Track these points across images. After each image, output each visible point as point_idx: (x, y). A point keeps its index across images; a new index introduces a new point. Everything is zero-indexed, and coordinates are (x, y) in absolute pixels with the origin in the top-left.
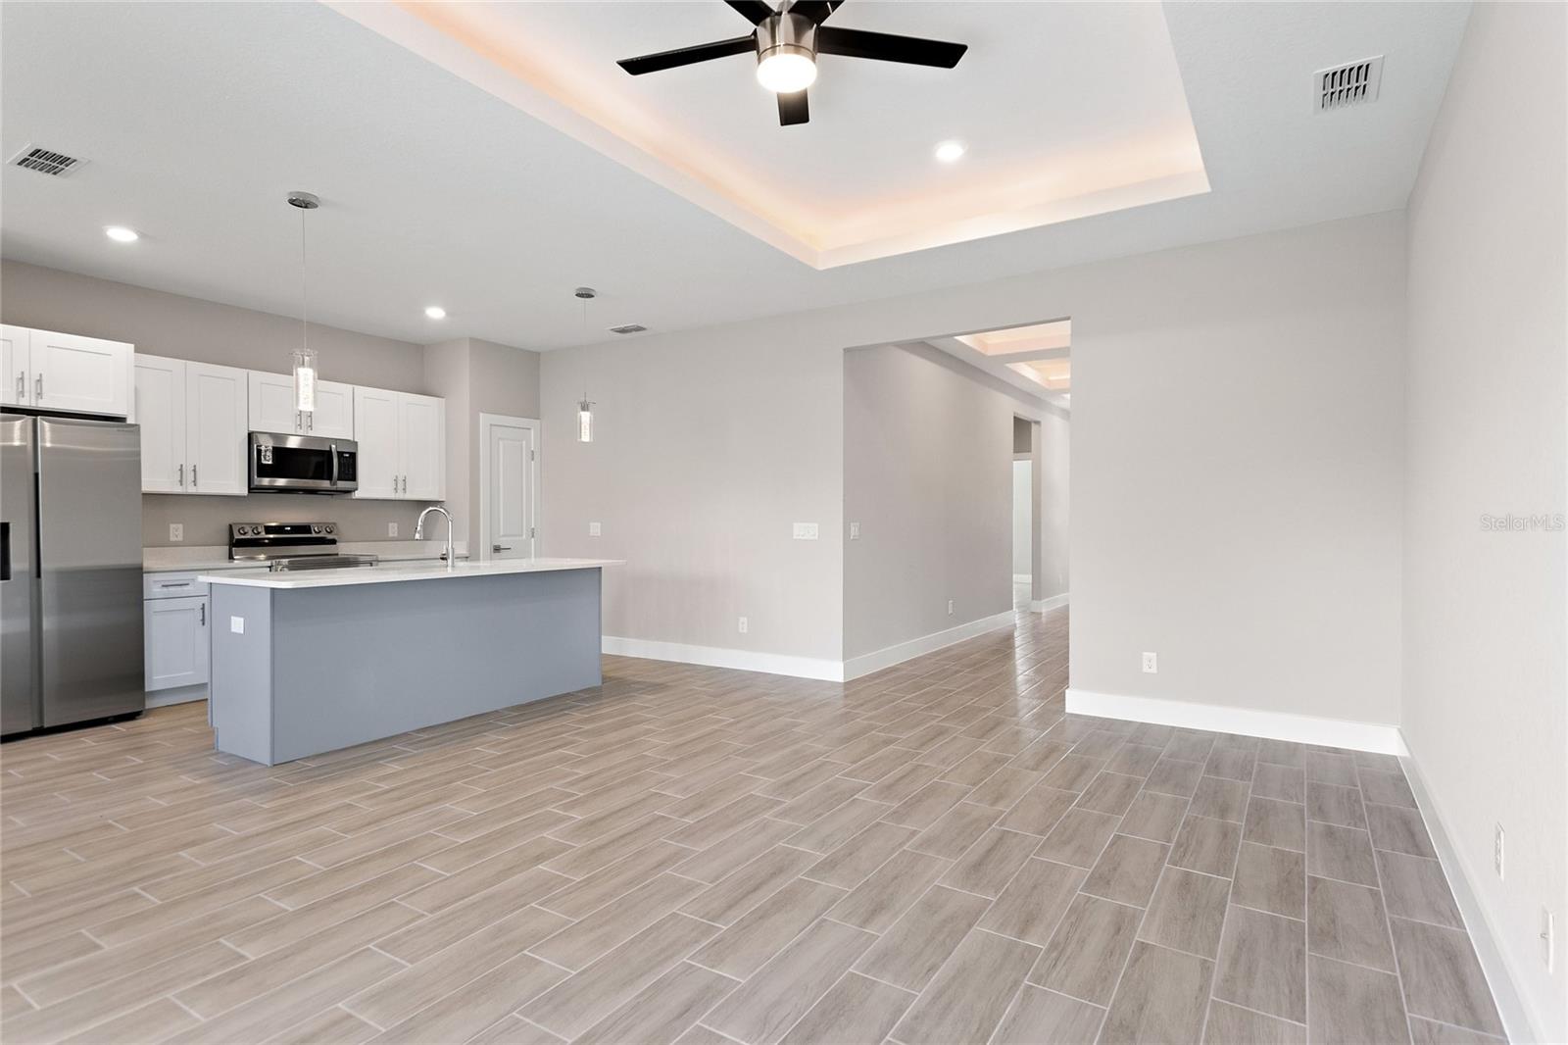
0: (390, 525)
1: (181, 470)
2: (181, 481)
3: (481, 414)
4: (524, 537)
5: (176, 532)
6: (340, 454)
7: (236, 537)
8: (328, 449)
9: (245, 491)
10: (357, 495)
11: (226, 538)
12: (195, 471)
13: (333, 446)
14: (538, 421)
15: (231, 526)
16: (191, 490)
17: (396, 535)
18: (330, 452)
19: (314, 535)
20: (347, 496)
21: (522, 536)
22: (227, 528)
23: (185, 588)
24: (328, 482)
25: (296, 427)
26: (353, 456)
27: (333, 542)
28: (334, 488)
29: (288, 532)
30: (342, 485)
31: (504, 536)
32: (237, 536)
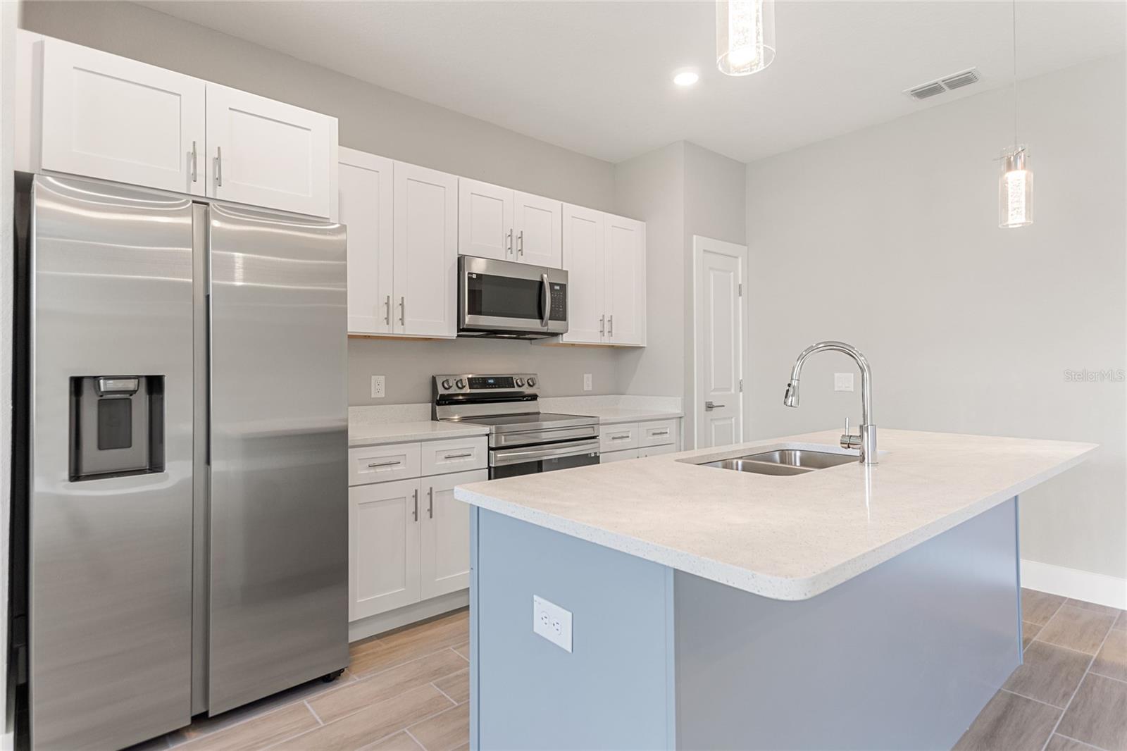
0: (585, 376)
1: (387, 304)
2: (387, 319)
3: (695, 236)
4: (733, 391)
5: (378, 385)
6: (552, 285)
7: (440, 393)
8: (539, 279)
9: (452, 333)
10: (566, 339)
11: (427, 392)
12: (402, 305)
13: (545, 276)
14: (746, 247)
15: (434, 379)
16: (398, 331)
17: (590, 388)
18: (541, 283)
19: (516, 389)
20: (554, 340)
21: (729, 390)
22: (429, 380)
23: (395, 468)
24: (538, 321)
25: (506, 252)
26: (564, 287)
27: (534, 397)
28: (545, 329)
29: (491, 386)
30: (553, 326)
31: (715, 390)
32: (441, 391)
